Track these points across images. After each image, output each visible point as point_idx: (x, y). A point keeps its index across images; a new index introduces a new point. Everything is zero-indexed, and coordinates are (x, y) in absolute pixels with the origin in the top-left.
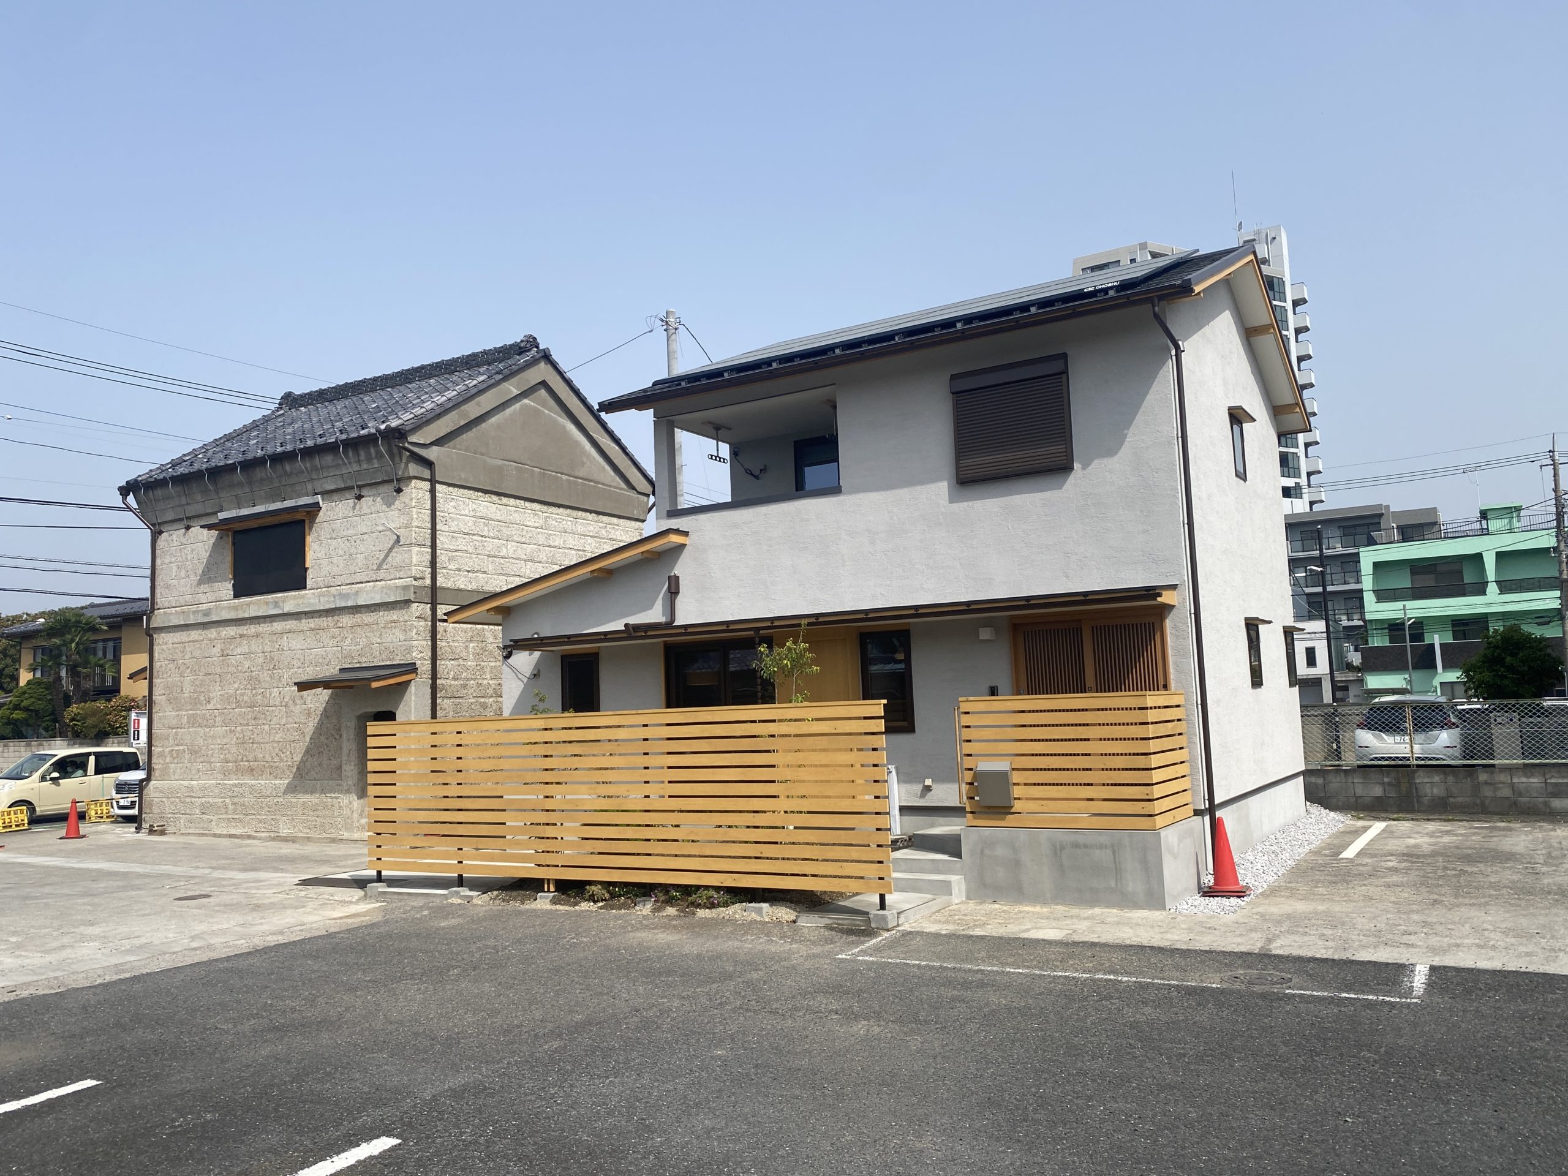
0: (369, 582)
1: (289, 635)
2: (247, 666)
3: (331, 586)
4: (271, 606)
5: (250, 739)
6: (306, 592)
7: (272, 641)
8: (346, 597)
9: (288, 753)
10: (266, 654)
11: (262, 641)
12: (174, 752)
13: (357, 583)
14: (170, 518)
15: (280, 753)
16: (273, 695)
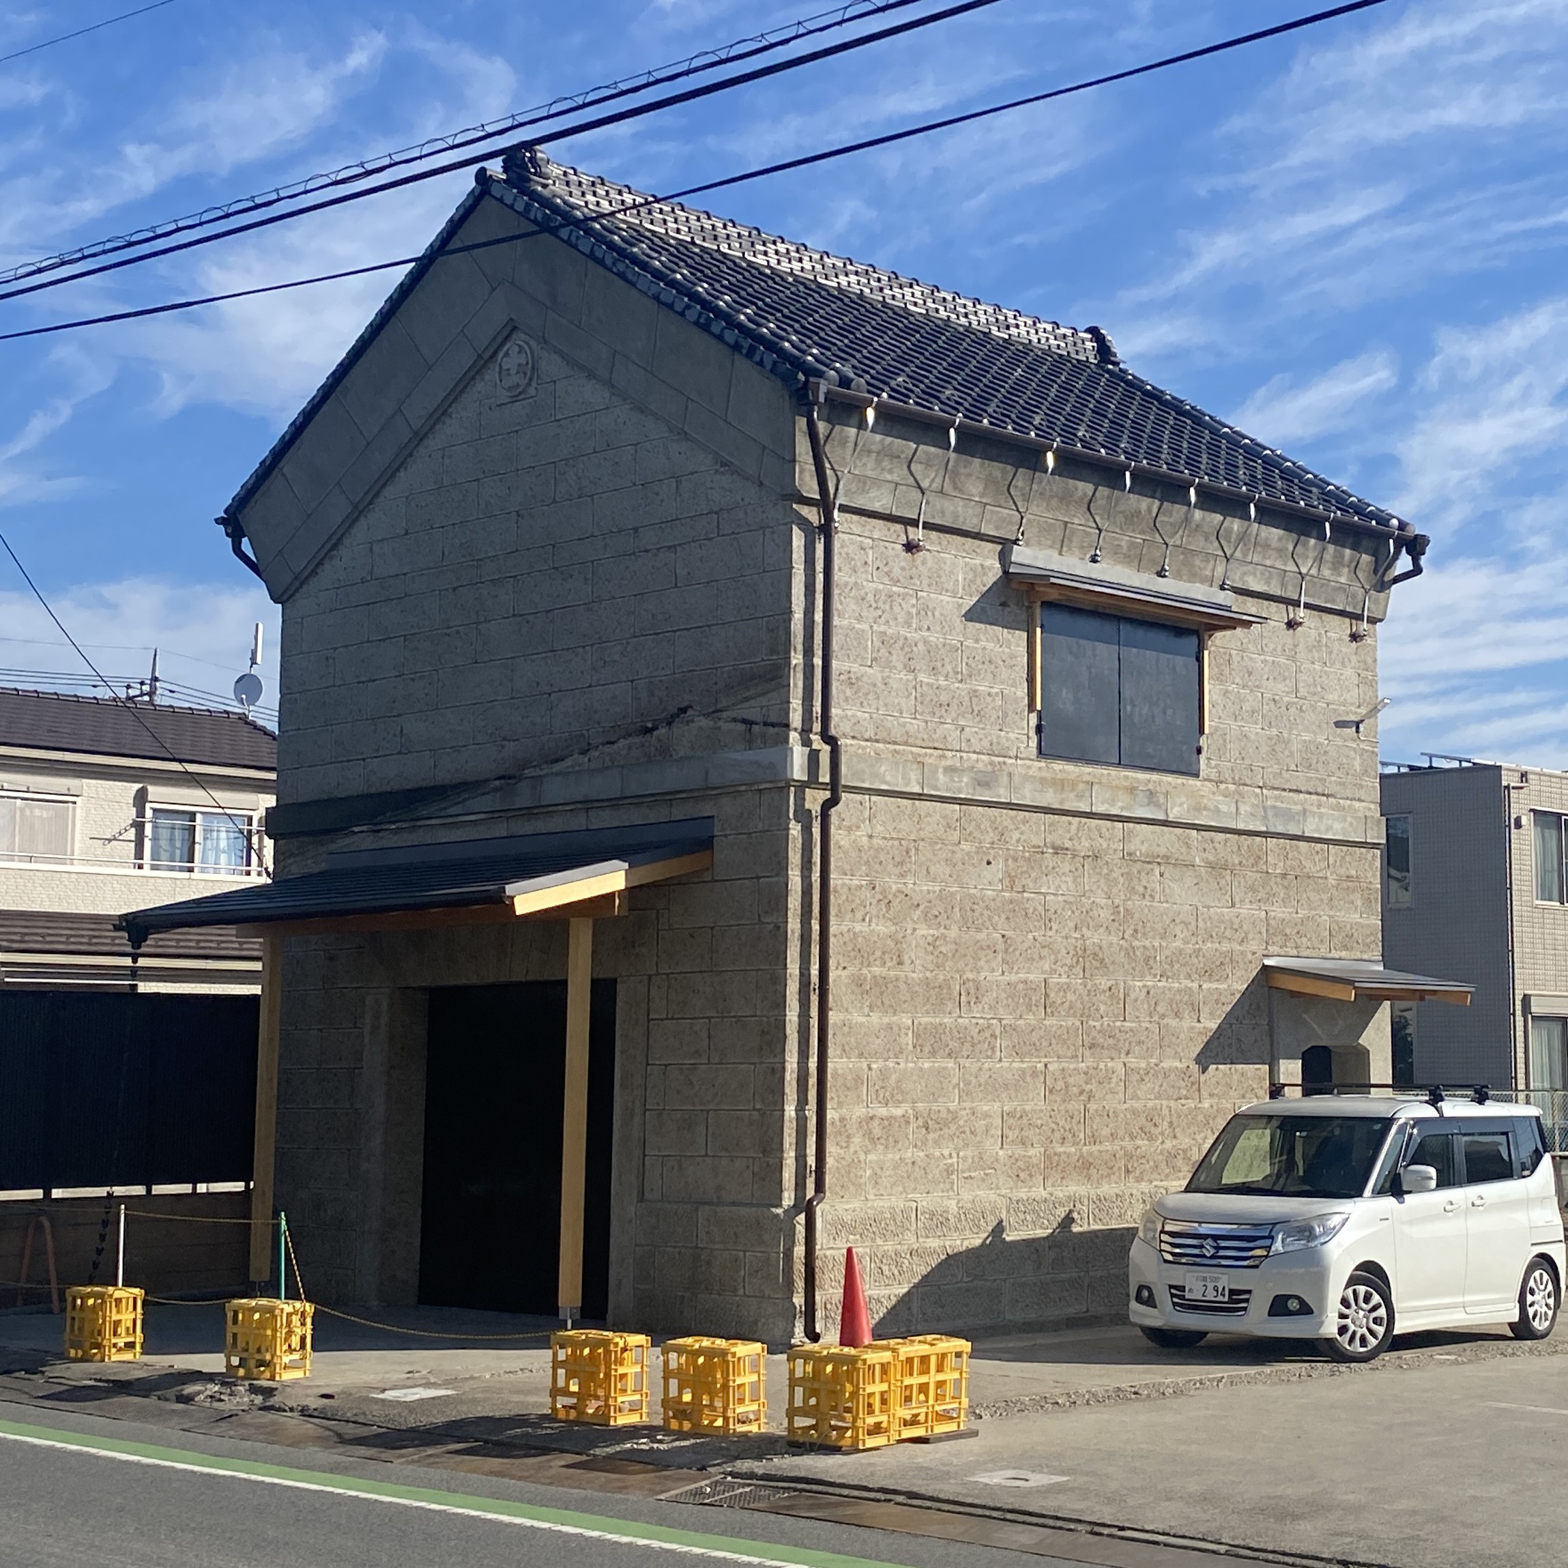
0: (1310, 793)
1: (1168, 871)
2: (1071, 924)
3: (1245, 785)
4: (1142, 798)
5: (1082, 1093)
6: (1199, 783)
7: (1128, 876)
8: (1288, 815)
9: (1166, 1124)
10: (1117, 902)
11: (1105, 871)
12: (876, 1123)
13: (1291, 790)
14: (877, 506)
15: (1149, 1127)
16: (1133, 996)
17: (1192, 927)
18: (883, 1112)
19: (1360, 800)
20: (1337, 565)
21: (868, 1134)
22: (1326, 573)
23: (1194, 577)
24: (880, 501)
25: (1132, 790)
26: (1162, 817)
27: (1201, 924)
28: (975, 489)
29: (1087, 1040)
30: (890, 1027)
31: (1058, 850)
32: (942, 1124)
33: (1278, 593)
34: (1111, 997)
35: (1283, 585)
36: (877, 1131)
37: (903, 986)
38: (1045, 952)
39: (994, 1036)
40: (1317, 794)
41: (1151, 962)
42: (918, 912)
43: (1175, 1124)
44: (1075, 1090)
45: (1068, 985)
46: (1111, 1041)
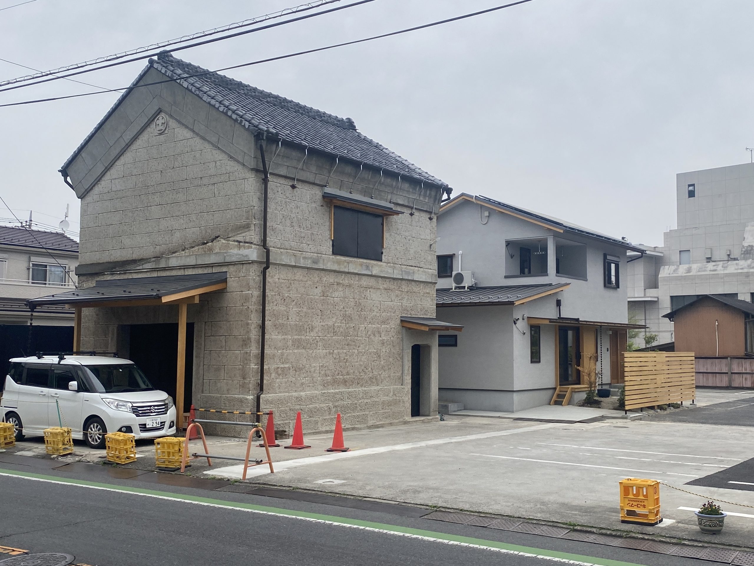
0: (416, 267)
1: (372, 290)
2: (342, 307)
3: (396, 264)
4: (364, 267)
5: (344, 359)
6: (382, 263)
7: (360, 292)
8: (408, 273)
9: (370, 369)
10: (356, 300)
11: (353, 290)
12: (279, 369)
13: (410, 266)
14: (282, 173)
15: (365, 369)
16: (361, 329)
17: (379, 308)
18: (282, 366)
19: (430, 269)
20: (425, 196)
21: (277, 373)
22: (421, 198)
23: (381, 199)
24: (283, 171)
25: (361, 265)
26: (370, 273)
27: (382, 307)
28: (313, 169)
29: (346, 343)
30: (284, 339)
31: (338, 284)
32: (301, 369)
33: (407, 204)
34: (354, 329)
35: (408, 202)
36: (280, 372)
37: (289, 327)
38: (333, 316)
39: (317, 342)
40: (418, 267)
41: (366, 319)
42: (294, 303)
43: (373, 369)
44: (342, 358)
45: (341, 326)
46: (354, 343)
